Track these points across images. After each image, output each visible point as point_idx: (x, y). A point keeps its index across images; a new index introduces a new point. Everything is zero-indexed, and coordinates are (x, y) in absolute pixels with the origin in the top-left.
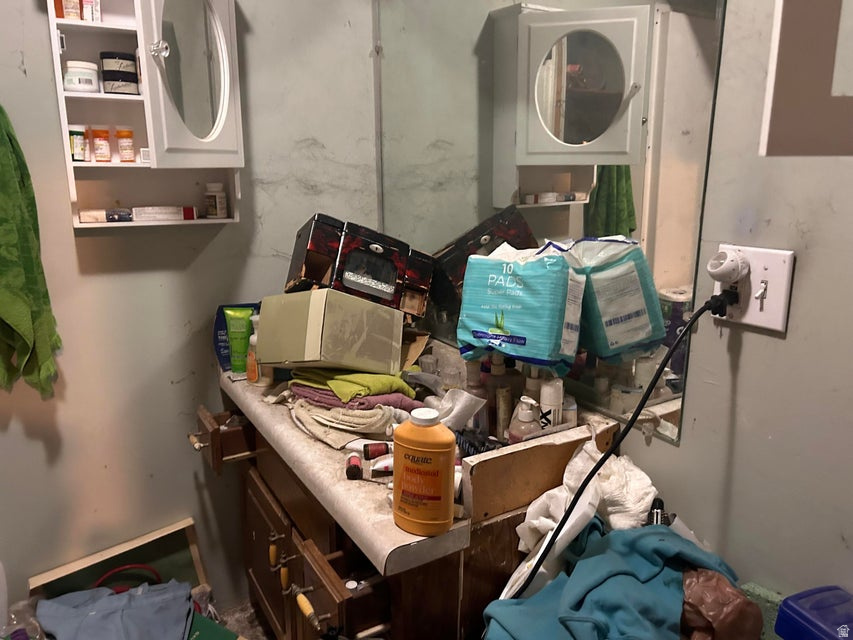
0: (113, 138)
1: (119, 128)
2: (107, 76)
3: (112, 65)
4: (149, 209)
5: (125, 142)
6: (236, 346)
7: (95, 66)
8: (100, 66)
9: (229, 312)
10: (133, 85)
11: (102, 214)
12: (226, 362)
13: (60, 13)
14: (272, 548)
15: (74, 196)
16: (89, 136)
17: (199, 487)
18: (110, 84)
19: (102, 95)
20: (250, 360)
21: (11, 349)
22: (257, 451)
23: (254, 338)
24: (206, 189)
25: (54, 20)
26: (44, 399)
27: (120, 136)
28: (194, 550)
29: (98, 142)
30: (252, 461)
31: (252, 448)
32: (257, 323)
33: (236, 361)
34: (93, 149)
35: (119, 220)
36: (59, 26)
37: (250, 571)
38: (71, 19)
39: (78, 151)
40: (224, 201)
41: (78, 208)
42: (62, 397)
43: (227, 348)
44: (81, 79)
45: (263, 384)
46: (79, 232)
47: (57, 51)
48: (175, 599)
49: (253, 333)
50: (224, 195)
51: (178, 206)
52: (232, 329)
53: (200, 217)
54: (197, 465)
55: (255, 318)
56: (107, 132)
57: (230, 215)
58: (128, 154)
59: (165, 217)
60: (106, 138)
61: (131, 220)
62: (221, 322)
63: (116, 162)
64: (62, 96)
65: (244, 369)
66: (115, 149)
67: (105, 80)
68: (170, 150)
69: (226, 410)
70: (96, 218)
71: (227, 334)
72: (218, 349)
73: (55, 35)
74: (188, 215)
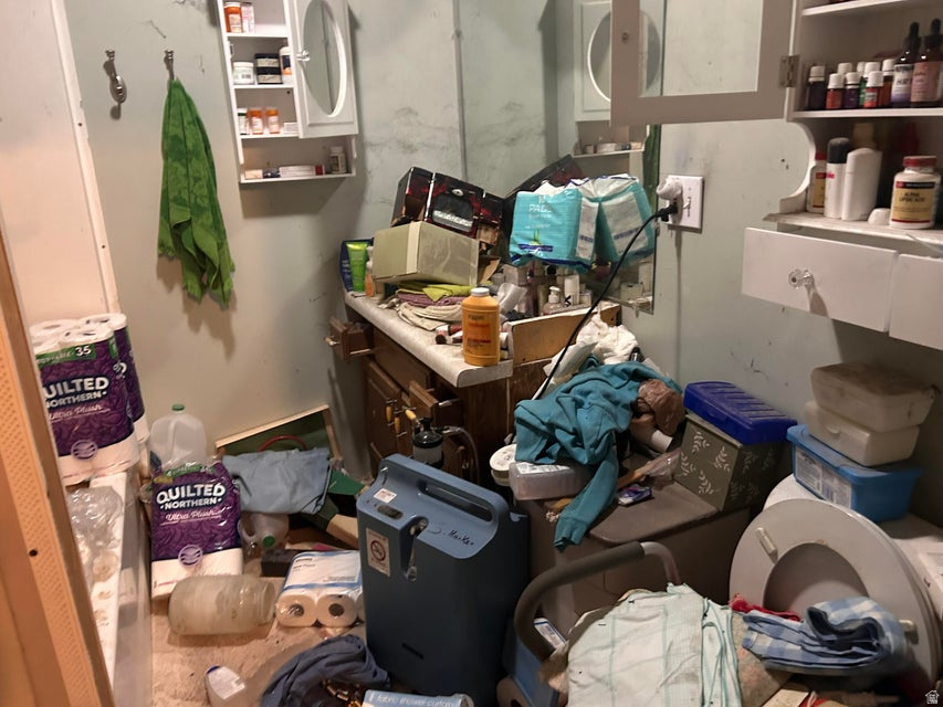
0: (265, 116)
1: (269, 108)
2: (260, 71)
3: (264, 63)
4: (291, 168)
5: (273, 119)
6: (357, 271)
7: (251, 65)
8: (255, 64)
9: (351, 246)
10: (278, 76)
11: (259, 173)
12: (349, 285)
13: (229, 30)
14: (388, 409)
15: (242, 161)
16: (249, 116)
17: (332, 381)
18: (263, 78)
19: (257, 86)
20: (369, 280)
21: (203, 271)
22: (376, 349)
23: (370, 264)
24: (330, 152)
25: (225, 35)
26: (222, 309)
27: (269, 114)
28: (329, 429)
29: (255, 120)
30: (371, 357)
31: (371, 346)
32: (372, 252)
33: (357, 283)
34: (251, 125)
35: (271, 177)
36: (230, 39)
37: (372, 445)
38: (236, 33)
39: (243, 126)
40: (344, 160)
41: (248, 166)
42: (234, 309)
43: (349, 273)
44: (242, 75)
45: (377, 298)
46: (243, 187)
47: (228, 56)
48: (319, 457)
49: (368, 260)
50: (343, 155)
51: (312, 165)
52: (353, 258)
53: (327, 173)
54: (327, 363)
55: (370, 248)
56: (259, 112)
57: (348, 171)
58: (275, 127)
59: (298, 173)
60: (260, 117)
61: (279, 176)
62: (344, 253)
63: (267, 134)
64: (232, 88)
65: (363, 289)
66: (266, 124)
67: (259, 74)
68: (311, 125)
69: (350, 320)
70: (255, 176)
71: (349, 263)
72: (343, 274)
73: (227, 45)
74: (319, 172)
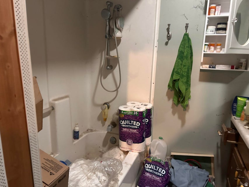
1: (218, 43)
2: (218, 29)
3: (220, 26)
4: (221, 66)
5: (219, 47)
6: (239, 109)
7: (215, 27)
9: (239, 98)
10: (225, 31)
11: (208, 66)
12: (234, 113)
13: (209, 14)
14: (237, 172)
15: (202, 61)
16: (209, 46)
17: (218, 147)
19: (216, 34)
20: (243, 114)
23: (245, 107)
24: (240, 61)
25: (207, 16)
27: (217, 45)
28: (212, 164)
29: (211, 47)
30: (236, 145)
31: (237, 141)
32: (247, 103)
33: (237, 113)
34: (209, 49)
35: (212, 68)
36: (208, 18)
37: (228, 178)
38: (212, 15)
39: (206, 49)
40: (245, 64)
41: (202, 64)
43: (236, 109)
44: (211, 31)
45: (245, 122)
46: (201, 70)
47: (206, 24)
50: (245, 62)
51: (230, 65)
52: (239, 103)
53: (236, 69)
54: (218, 140)
55: (247, 101)
56: (214, 44)
57: (246, 69)
58: (218, 50)
59: (225, 68)
60: (214, 46)
61: (215, 68)
62: (235, 101)
63: (215, 52)
64: (205, 35)
65: (240, 116)
66: (215, 49)
67: (217, 30)
68: (231, 48)
69: (231, 127)
70: (206, 67)
71: (237, 105)
72: (233, 109)
74: (232, 67)
